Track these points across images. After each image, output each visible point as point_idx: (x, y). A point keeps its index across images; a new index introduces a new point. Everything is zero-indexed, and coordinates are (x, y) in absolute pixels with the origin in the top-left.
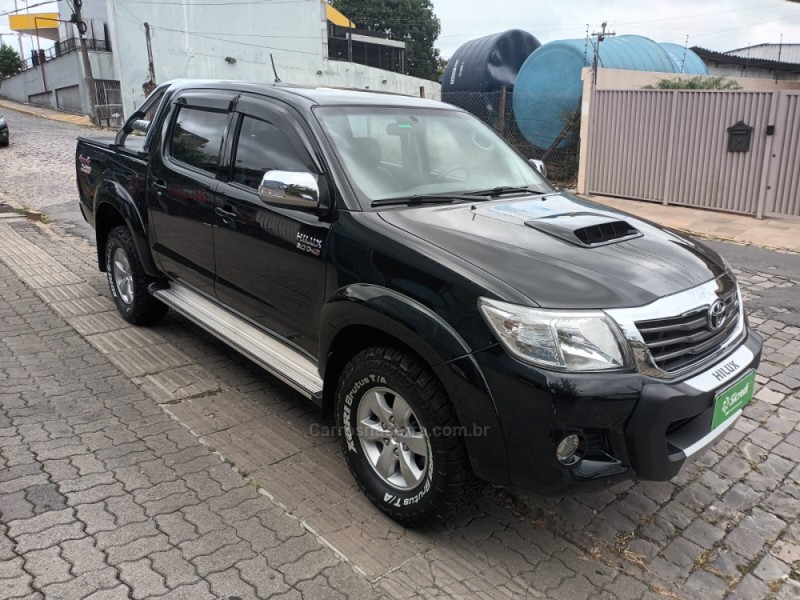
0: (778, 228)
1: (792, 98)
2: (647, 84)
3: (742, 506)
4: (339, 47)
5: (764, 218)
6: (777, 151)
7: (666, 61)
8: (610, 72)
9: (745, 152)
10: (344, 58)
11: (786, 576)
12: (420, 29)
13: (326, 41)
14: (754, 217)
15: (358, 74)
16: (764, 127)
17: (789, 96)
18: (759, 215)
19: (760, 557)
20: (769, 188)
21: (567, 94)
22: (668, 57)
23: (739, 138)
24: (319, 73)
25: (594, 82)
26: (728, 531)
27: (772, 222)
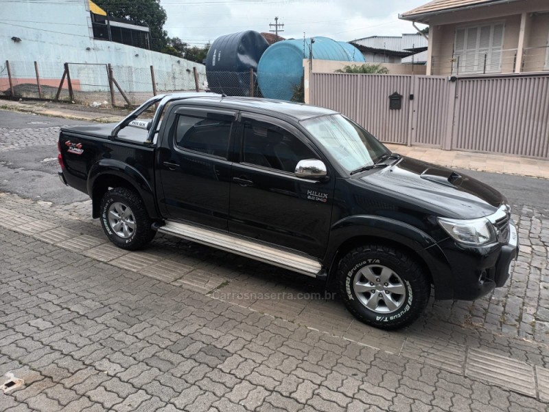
0: (421, 151)
1: (421, 80)
2: (338, 69)
3: (503, 295)
4: (100, 30)
5: (411, 145)
6: (416, 109)
7: (344, 54)
8: (318, 61)
9: (399, 109)
10: (106, 38)
11: (534, 320)
12: (152, 16)
13: (91, 25)
14: (406, 145)
15: (117, 50)
16: (408, 95)
17: (420, 78)
18: (409, 144)
19: (521, 314)
20: (413, 129)
21: (293, 74)
22: (345, 52)
23: (395, 101)
24: (88, 49)
25: (311, 68)
26: (504, 307)
27: (416, 148)
